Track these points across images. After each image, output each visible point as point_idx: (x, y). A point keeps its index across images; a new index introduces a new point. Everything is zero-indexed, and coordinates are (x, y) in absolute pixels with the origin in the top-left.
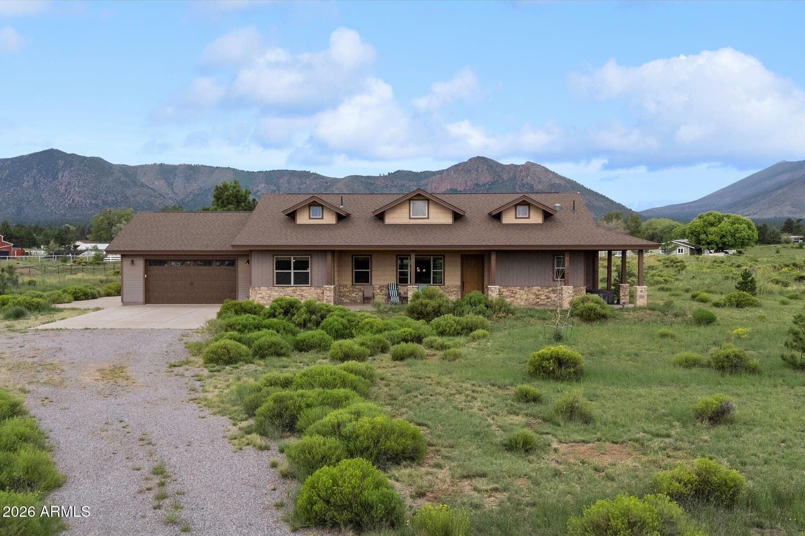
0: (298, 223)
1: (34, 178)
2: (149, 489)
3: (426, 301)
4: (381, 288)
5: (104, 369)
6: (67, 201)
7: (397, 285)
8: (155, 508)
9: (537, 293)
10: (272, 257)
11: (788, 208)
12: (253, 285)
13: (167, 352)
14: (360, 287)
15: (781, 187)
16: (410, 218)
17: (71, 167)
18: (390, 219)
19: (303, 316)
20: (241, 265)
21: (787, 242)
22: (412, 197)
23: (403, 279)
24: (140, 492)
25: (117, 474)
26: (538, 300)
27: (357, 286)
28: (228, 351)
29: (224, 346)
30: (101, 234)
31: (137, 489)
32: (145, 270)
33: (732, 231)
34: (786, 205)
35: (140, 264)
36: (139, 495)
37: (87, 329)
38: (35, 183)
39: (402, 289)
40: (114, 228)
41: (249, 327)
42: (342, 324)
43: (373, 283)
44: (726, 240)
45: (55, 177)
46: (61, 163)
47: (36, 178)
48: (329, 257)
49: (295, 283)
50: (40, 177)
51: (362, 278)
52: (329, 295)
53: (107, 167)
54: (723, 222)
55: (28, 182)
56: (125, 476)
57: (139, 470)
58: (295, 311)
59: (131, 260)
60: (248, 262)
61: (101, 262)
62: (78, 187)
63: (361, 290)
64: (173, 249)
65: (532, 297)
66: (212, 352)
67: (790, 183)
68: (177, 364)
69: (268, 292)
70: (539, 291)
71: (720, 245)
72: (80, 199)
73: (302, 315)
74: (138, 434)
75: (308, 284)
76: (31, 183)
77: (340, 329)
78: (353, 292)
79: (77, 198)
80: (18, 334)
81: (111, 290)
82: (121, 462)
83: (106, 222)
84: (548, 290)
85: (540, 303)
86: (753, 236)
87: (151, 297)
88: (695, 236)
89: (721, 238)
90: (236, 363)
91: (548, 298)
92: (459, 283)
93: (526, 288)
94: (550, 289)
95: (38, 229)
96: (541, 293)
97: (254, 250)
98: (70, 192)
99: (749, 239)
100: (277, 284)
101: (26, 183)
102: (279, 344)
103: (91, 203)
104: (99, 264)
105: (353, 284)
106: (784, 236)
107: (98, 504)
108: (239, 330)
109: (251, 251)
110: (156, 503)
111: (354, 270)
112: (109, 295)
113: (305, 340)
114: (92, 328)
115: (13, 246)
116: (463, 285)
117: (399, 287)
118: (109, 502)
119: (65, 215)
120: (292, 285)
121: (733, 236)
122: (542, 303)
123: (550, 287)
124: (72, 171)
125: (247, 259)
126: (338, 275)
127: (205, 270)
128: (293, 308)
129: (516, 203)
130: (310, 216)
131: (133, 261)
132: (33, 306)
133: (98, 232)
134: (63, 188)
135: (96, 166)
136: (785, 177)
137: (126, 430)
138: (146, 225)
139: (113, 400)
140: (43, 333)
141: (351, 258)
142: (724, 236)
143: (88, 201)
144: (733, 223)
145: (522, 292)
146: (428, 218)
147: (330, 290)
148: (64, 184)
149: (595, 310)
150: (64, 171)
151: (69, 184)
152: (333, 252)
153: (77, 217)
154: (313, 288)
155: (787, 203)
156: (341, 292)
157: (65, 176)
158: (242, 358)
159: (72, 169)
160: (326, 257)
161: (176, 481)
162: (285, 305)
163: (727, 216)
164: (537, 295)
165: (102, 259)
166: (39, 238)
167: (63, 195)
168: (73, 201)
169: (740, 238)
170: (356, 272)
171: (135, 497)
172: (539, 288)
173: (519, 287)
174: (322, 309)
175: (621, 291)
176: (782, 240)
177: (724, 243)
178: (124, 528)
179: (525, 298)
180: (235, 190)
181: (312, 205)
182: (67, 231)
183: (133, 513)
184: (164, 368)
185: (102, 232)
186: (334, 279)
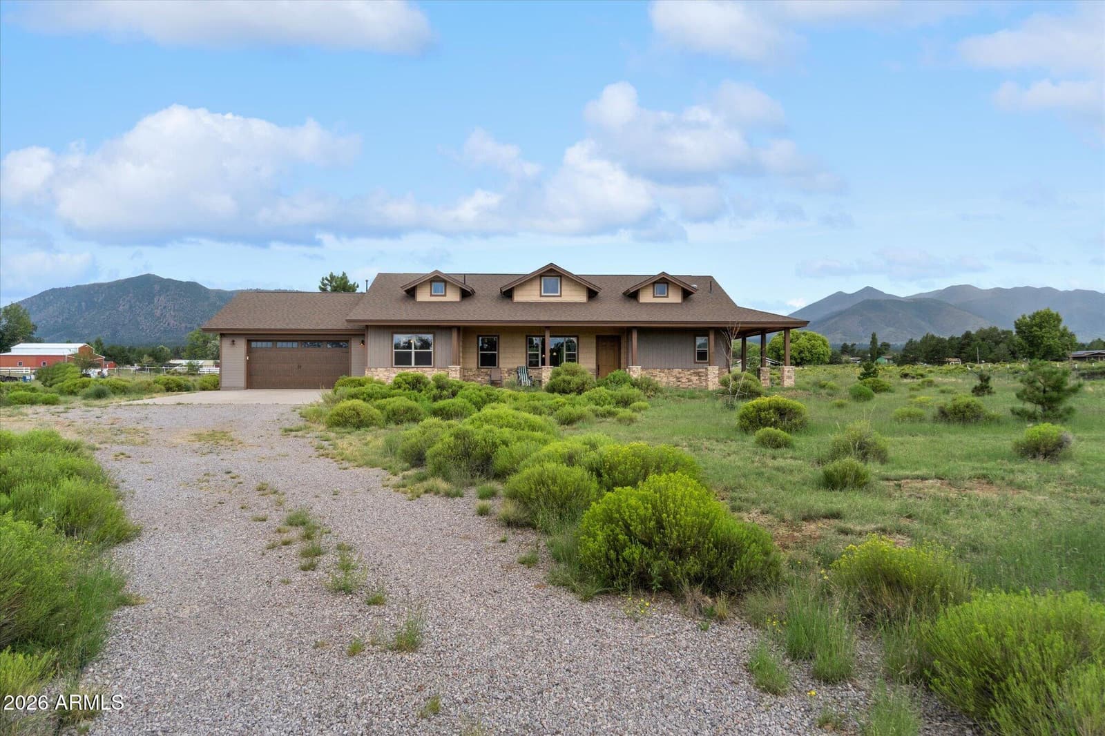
0: (418, 300)
1: (130, 302)
2: (286, 543)
3: (569, 378)
4: (509, 372)
5: (200, 434)
6: (162, 324)
7: (527, 368)
8: (304, 569)
9: (678, 375)
10: (390, 335)
11: (839, 336)
12: (369, 366)
13: (278, 420)
14: (486, 370)
15: (831, 318)
16: (541, 296)
17: (166, 292)
18: (519, 297)
19: (432, 392)
20: (355, 346)
21: (848, 362)
22: (544, 273)
23: (533, 363)
24: (273, 547)
25: (228, 526)
26: (679, 383)
27: (482, 370)
28: (358, 414)
29: (352, 408)
30: (196, 351)
31: (265, 543)
32: (247, 353)
33: (809, 347)
34: (838, 333)
35: (241, 345)
36: (270, 552)
37: (179, 404)
38: (131, 307)
39: (534, 372)
40: (209, 344)
41: (376, 396)
42: (480, 397)
43: (500, 366)
44: (803, 355)
45: (151, 302)
46: (157, 287)
47: (132, 302)
48: (455, 335)
49: (416, 364)
50: (136, 301)
51: (488, 360)
52: (454, 376)
53: (203, 292)
54: (801, 339)
55: (124, 305)
56: (242, 529)
57: (265, 520)
58: (423, 387)
59: (231, 340)
60: (363, 342)
61: (196, 373)
62: (174, 311)
63: (487, 375)
64: (279, 327)
65: (673, 380)
66: (338, 414)
67: (840, 314)
68: (294, 429)
69: (386, 374)
70: (680, 373)
71: (799, 361)
72: (175, 323)
73: (432, 390)
74: (255, 484)
75: (431, 364)
76: (127, 307)
77: (479, 402)
78: (478, 376)
79: (173, 322)
80: (96, 409)
81: (207, 384)
82: (233, 511)
83: (201, 340)
84: (689, 373)
85: (681, 386)
86: (827, 352)
87: (252, 382)
88: (775, 352)
89: (799, 354)
90: (368, 427)
91: (690, 380)
92: (594, 366)
93: (666, 370)
94: (692, 371)
95: (131, 350)
96: (682, 375)
97: (371, 326)
98: (165, 316)
99: (823, 355)
100: (395, 364)
101: (121, 307)
102: (416, 410)
103: (186, 327)
104: (193, 375)
105: (478, 368)
106: (845, 358)
107: (197, 564)
108: (364, 400)
109: (367, 326)
110: (304, 561)
111: (480, 352)
112: (204, 389)
113: (444, 409)
114: (186, 403)
115: (105, 360)
116: (599, 369)
117: (529, 370)
118: (217, 561)
119: (159, 338)
120: (413, 365)
121: (810, 352)
122: (684, 386)
123: (692, 369)
124: (168, 296)
125: (362, 339)
126: (463, 358)
127: (313, 352)
128: (420, 383)
129: (653, 281)
130: (431, 293)
131: (233, 341)
132: (117, 388)
133: (192, 350)
134: (159, 311)
135: (191, 290)
136: (836, 308)
137: (237, 480)
138: (248, 304)
139: (215, 457)
140: (127, 408)
141: (476, 339)
142: (801, 352)
143: (183, 325)
144: (810, 340)
145: (662, 375)
146: (561, 296)
147: (455, 371)
148: (160, 308)
149: (749, 387)
150: (160, 295)
151: (165, 307)
152: (458, 328)
153: (172, 340)
154: (436, 370)
155: (839, 331)
156: (465, 376)
157: (160, 300)
158: (374, 422)
159: (168, 293)
160: (452, 334)
161: (330, 533)
162: (410, 380)
163: (803, 333)
164: (678, 378)
165: (197, 370)
166: (132, 356)
167: (159, 318)
168: (168, 324)
169: (816, 354)
170: (481, 354)
171: (263, 554)
172: (680, 370)
173: (658, 370)
174: (452, 385)
175: (761, 375)
176: (843, 361)
177: (802, 359)
178: (251, 601)
179: (666, 381)
180: (342, 282)
181: (434, 281)
182: (161, 350)
183: (265, 576)
184: (278, 433)
185: (196, 350)
186: (459, 360)
